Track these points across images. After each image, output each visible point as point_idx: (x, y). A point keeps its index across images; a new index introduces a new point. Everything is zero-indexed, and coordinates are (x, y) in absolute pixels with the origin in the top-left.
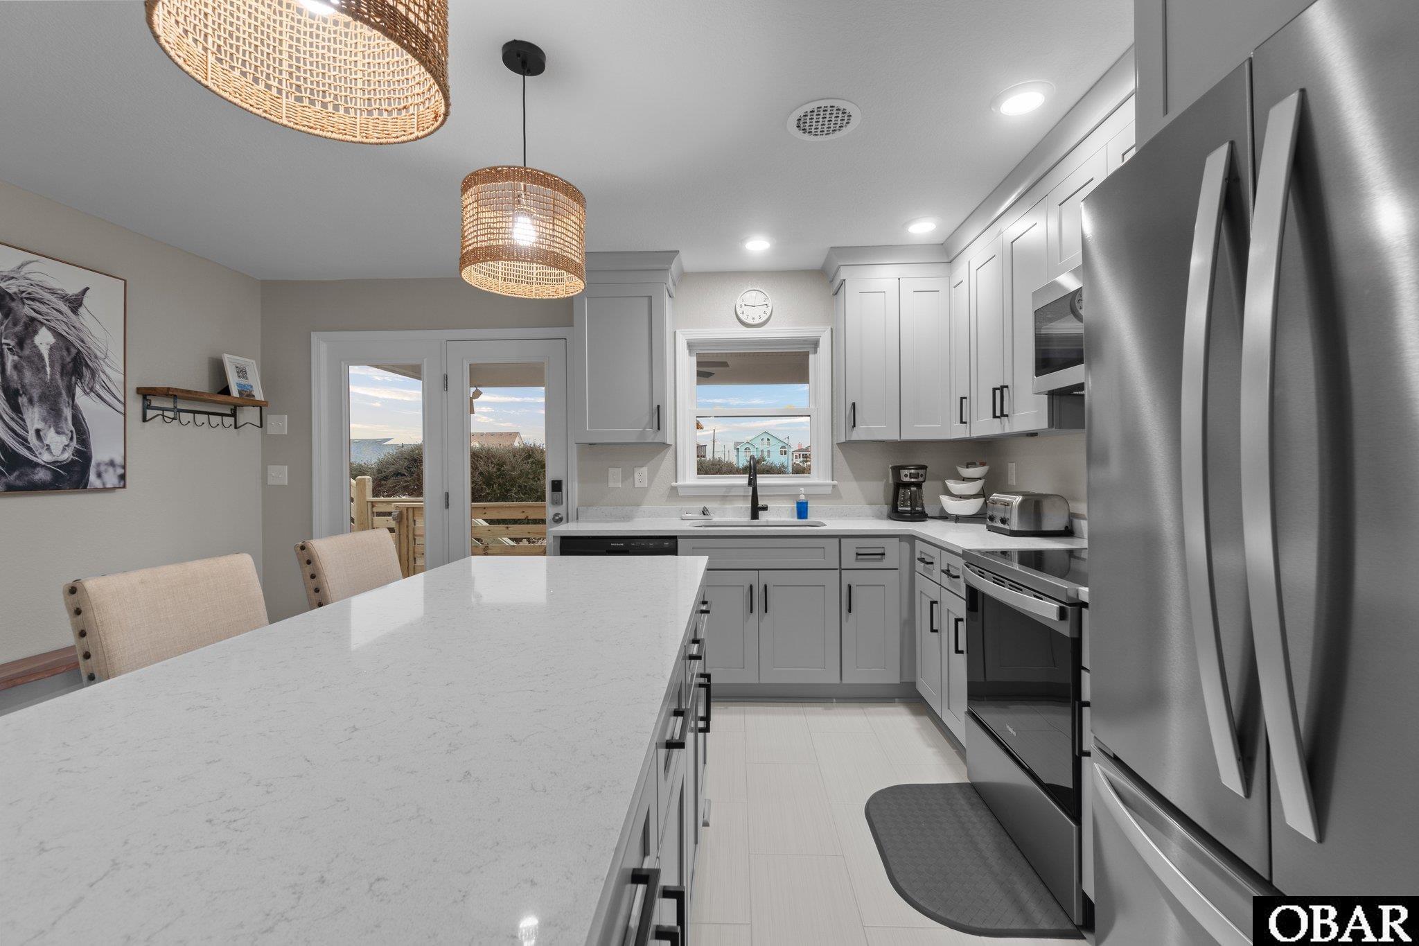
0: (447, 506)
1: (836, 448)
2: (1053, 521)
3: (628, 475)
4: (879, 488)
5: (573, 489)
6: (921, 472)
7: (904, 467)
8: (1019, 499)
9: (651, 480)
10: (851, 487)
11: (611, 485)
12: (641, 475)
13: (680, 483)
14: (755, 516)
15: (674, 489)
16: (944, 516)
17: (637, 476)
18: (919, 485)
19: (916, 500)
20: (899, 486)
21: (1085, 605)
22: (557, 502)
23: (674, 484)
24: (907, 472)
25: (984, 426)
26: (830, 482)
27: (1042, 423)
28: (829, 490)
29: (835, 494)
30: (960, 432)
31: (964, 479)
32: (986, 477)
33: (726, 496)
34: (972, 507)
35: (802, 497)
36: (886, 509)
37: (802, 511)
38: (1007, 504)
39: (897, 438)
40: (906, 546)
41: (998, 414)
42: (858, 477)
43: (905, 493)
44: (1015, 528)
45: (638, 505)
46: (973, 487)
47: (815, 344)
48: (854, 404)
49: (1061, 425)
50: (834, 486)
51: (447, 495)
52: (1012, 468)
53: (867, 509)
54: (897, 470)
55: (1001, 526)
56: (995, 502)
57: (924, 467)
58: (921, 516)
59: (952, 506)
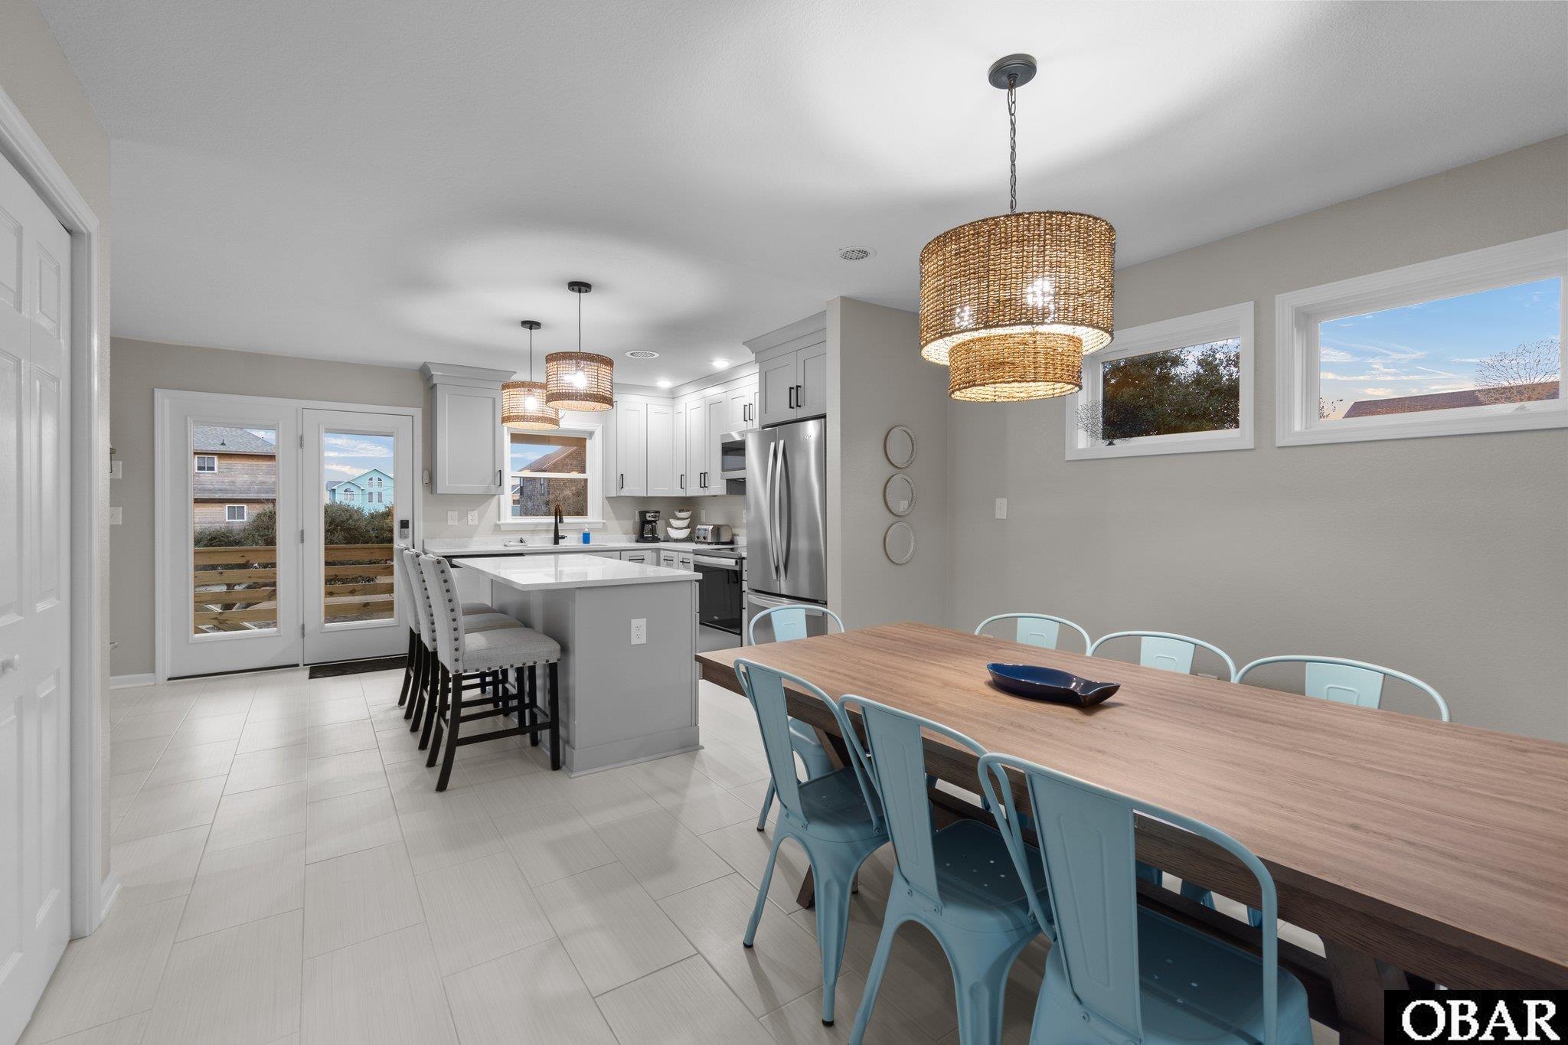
0: (302, 541)
1: (606, 502)
2: (725, 538)
3: (463, 516)
4: (631, 523)
5: (419, 527)
6: (657, 514)
7: (648, 512)
8: (711, 527)
9: (481, 518)
10: (614, 524)
11: (450, 523)
12: (473, 517)
13: (502, 522)
14: (556, 542)
15: (499, 525)
16: (668, 539)
17: (469, 516)
18: (655, 522)
19: (653, 531)
20: (644, 522)
21: (744, 558)
22: (403, 536)
23: (498, 522)
24: (649, 514)
25: (693, 490)
26: (601, 520)
27: (724, 492)
28: (601, 526)
29: (604, 528)
30: (681, 493)
31: (679, 519)
32: (691, 517)
33: (534, 530)
34: (684, 533)
35: (586, 530)
36: (634, 537)
37: (586, 538)
38: (706, 530)
39: (645, 495)
40: (654, 554)
41: (703, 485)
42: (618, 518)
43: (648, 527)
44: (709, 541)
45: (471, 537)
46: (685, 523)
47: (591, 434)
48: (622, 475)
49: (731, 494)
50: (604, 523)
51: (302, 532)
52: (703, 512)
53: (624, 537)
54: (643, 514)
55: (703, 540)
56: (699, 530)
57: (658, 512)
58: (656, 540)
59: (674, 534)
